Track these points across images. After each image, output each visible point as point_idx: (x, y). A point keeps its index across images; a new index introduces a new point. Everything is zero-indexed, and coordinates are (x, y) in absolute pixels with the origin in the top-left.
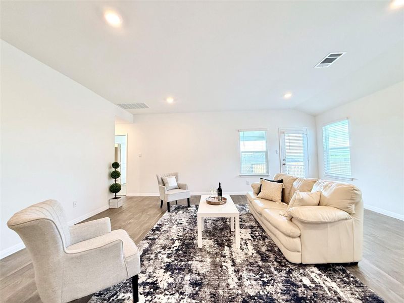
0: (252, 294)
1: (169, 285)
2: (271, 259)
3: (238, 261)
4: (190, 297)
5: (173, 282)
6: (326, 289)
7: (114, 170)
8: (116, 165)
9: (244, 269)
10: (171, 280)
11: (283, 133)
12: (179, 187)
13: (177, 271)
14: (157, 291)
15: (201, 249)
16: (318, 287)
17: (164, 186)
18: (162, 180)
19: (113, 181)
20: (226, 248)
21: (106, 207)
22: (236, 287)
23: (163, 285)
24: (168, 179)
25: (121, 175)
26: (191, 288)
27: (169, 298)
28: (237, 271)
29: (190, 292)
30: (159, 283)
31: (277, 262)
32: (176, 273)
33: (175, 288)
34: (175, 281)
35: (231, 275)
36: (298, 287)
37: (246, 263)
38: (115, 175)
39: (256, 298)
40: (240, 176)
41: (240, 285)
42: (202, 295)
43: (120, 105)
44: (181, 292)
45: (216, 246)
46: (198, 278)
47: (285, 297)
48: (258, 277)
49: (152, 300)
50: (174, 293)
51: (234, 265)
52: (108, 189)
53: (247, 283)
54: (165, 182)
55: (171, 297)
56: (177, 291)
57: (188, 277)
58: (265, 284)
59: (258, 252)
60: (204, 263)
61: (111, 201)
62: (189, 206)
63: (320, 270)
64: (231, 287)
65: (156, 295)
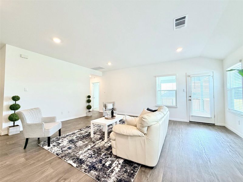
6: (111, 169)
7: (88, 99)
8: (89, 97)
11: (190, 76)
18: (105, 105)
19: (88, 104)
21: (85, 115)
24: (108, 105)
25: (91, 102)
36: (101, 163)
38: (89, 101)
40: (156, 106)
43: (93, 69)
45: (99, 138)
48: (93, 154)
52: (86, 107)
60: (83, 143)
61: (87, 113)
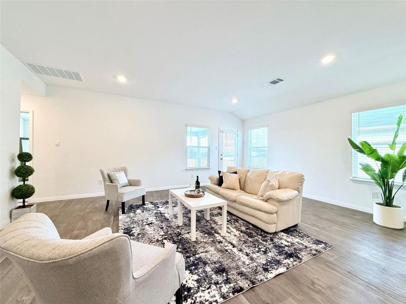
0: (264, 262)
1: (198, 281)
2: (254, 234)
3: (234, 242)
4: (225, 284)
5: (200, 278)
6: (297, 243)
8: (25, 157)
9: (244, 247)
10: (196, 277)
11: (222, 132)
12: (131, 183)
13: (193, 267)
14: (192, 291)
15: (195, 241)
16: (293, 244)
17: (112, 183)
18: (109, 176)
20: (216, 235)
22: (250, 261)
23: (191, 284)
24: (117, 175)
26: (219, 276)
27: (209, 293)
28: (241, 250)
29: (222, 280)
30: (187, 284)
31: (259, 235)
32: (194, 269)
33: (206, 281)
34: (199, 276)
35: (239, 254)
36: (284, 247)
37: (242, 242)
38: (23, 172)
39: (269, 264)
40: (186, 169)
41: (252, 259)
42: (233, 278)
44: (215, 283)
45: (206, 235)
46: (217, 266)
47: (283, 257)
48: (257, 249)
49: (195, 302)
50: (210, 286)
51: (234, 247)
53: (254, 256)
54: (113, 178)
55: (209, 290)
56: (210, 283)
57: (208, 269)
58: (265, 252)
59: (242, 232)
60: (210, 252)
61: (14, 212)
62: (144, 204)
63: (285, 233)
64: (247, 263)
65: (195, 295)
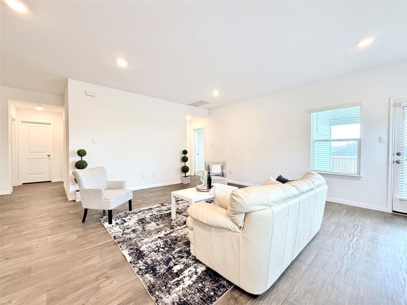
7: (184, 155)
8: (185, 152)
11: (400, 105)
12: (223, 175)
18: (209, 166)
24: (212, 166)
38: (185, 160)
61: (182, 178)
